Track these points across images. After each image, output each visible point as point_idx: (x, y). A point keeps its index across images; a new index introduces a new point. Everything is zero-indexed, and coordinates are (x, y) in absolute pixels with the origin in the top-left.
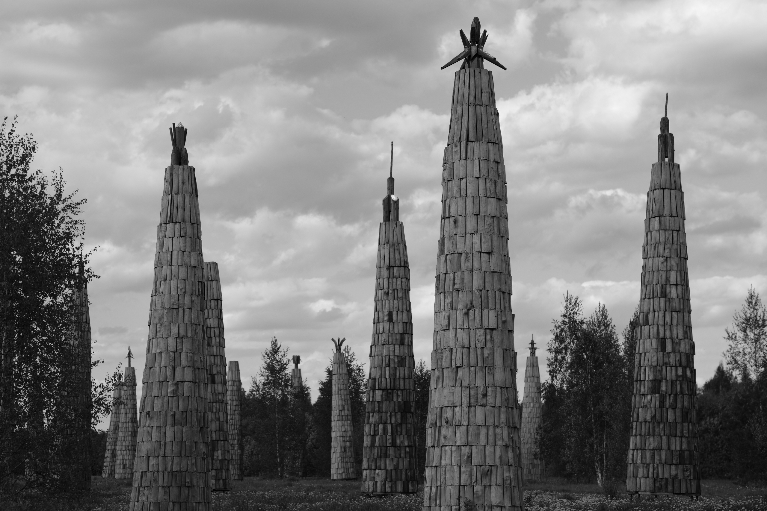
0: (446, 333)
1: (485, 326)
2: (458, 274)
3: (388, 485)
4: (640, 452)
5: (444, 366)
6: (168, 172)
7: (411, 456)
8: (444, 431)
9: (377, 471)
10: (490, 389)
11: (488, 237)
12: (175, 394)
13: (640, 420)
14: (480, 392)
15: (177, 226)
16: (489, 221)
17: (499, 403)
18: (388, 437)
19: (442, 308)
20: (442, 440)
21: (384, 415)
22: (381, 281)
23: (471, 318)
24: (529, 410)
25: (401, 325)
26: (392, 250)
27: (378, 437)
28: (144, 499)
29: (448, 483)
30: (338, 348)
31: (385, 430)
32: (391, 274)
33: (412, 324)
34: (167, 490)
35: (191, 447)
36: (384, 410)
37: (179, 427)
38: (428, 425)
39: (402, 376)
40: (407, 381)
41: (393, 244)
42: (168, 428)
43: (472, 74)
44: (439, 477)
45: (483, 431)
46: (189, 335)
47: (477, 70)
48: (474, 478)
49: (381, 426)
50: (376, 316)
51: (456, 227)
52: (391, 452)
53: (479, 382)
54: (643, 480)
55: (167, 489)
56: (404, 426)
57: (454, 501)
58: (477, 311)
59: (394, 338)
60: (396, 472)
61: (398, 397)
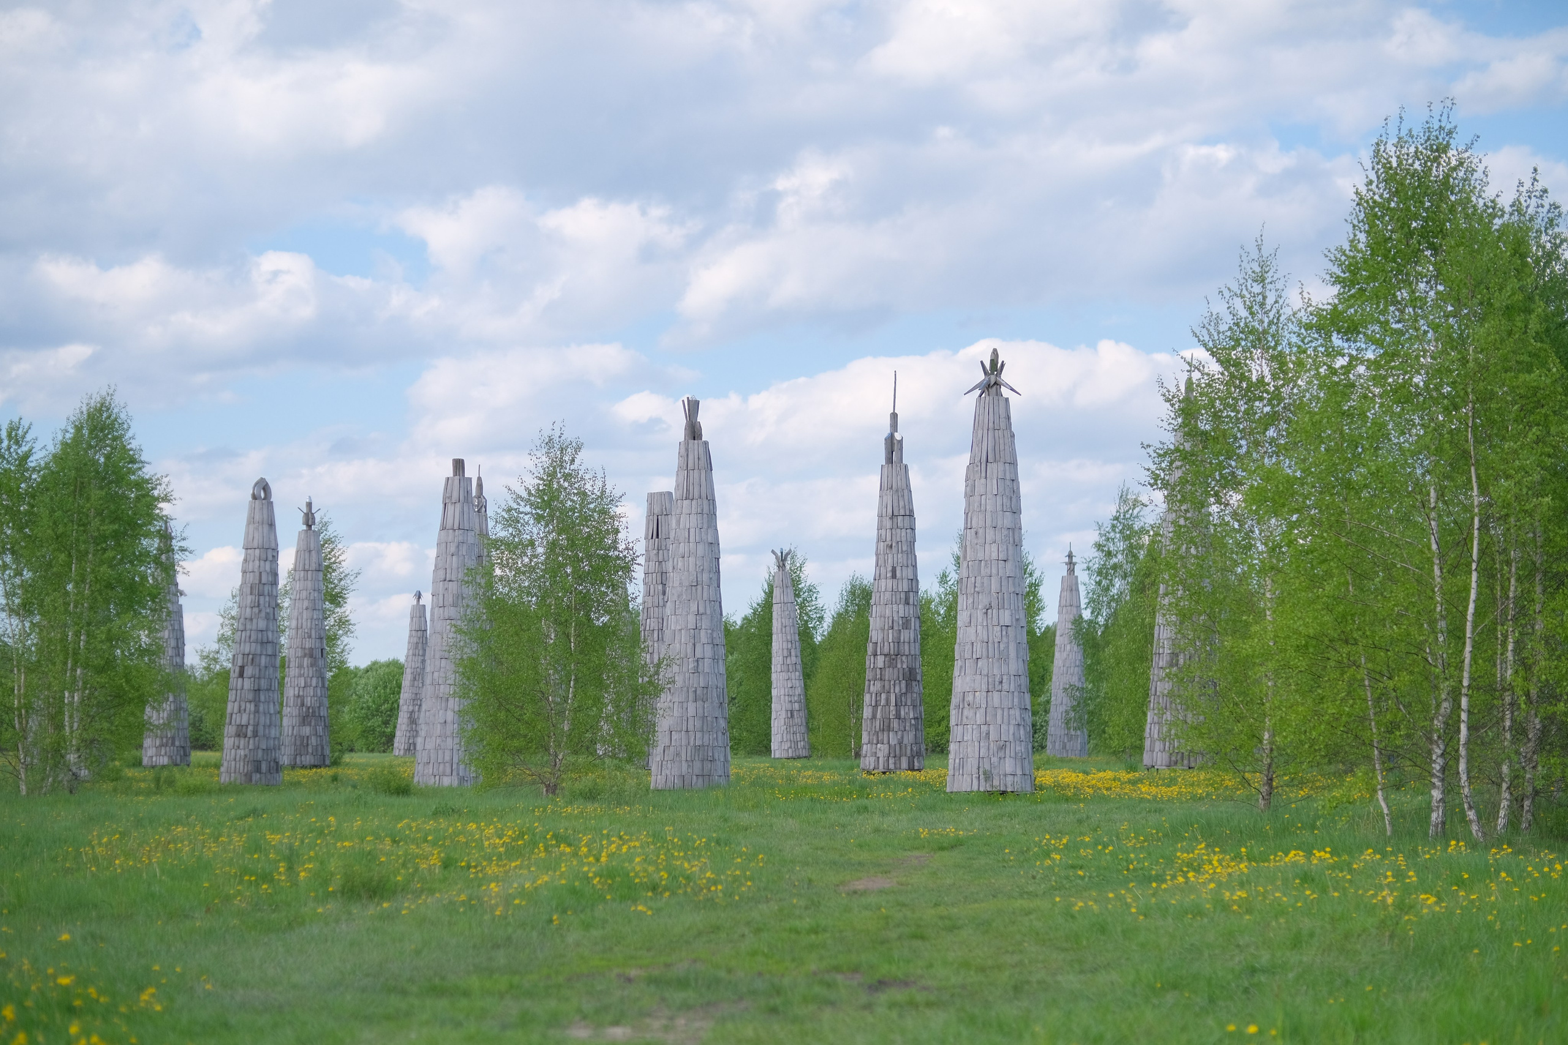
0: (968, 629)
1: (1002, 623)
2: (978, 578)
3: (891, 761)
4: (1157, 727)
5: (966, 657)
6: (683, 446)
7: (916, 729)
8: (966, 712)
9: (879, 745)
10: (1005, 677)
11: (1005, 547)
12: (696, 671)
13: (1158, 693)
14: (997, 680)
15: (694, 502)
16: (1005, 532)
17: (1012, 689)
18: (892, 708)
19: (965, 607)
20: (965, 721)
21: (887, 683)
22: (883, 532)
23: (990, 616)
24: (1065, 655)
25: (905, 581)
26: (895, 497)
27: (880, 708)
28: (668, 772)
29: (970, 756)
30: (781, 564)
31: (888, 700)
32: (895, 524)
33: (917, 580)
34: (691, 764)
35: (712, 722)
36: (887, 678)
37: (701, 702)
38: (952, 707)
39: (907, 640)
40: (912, 645)
41: (897, 491)
42: (689, 704)
43: (991, 402)
44: (961, 751)
45: (999, 712)
46: (708, 612)
47: (996, 398)
48: (991, 751)
49: (883, 696)
50: (878, 572)
51: (977, 537)
52: (895, 724)
53: (996, 672)
54: (1159, 753)
55: (690, 762)
56: (909, 695)
57: (975, 770)
58: (994, 611)
59: (898, 597)
60: (900, 747)
61: (903, 664)
